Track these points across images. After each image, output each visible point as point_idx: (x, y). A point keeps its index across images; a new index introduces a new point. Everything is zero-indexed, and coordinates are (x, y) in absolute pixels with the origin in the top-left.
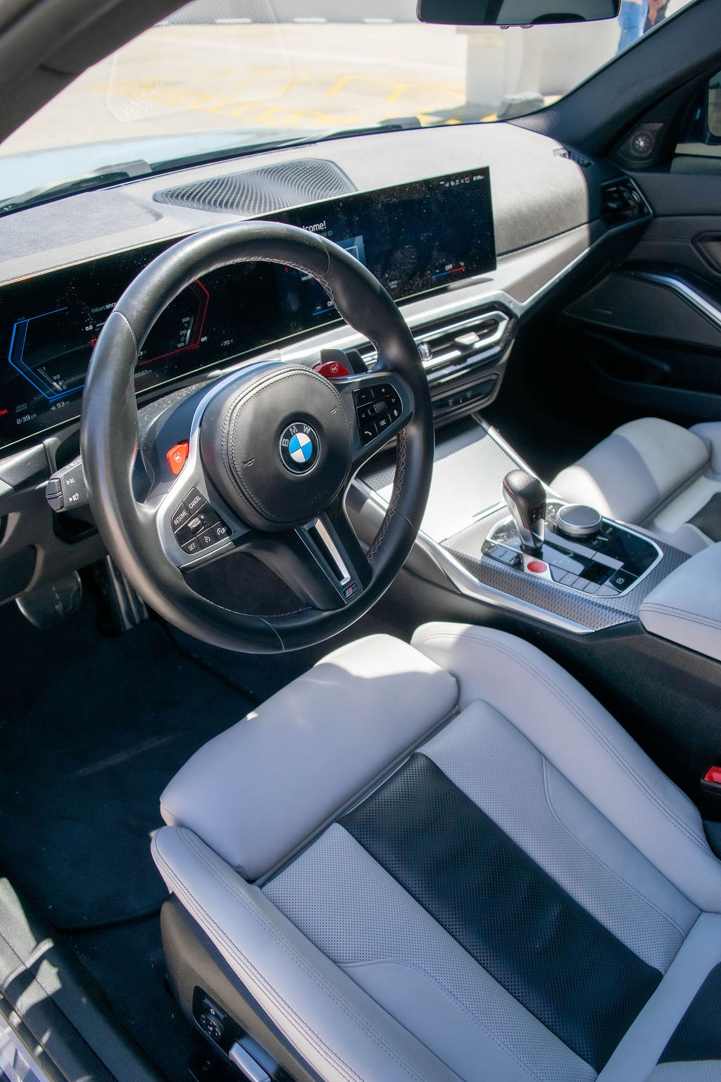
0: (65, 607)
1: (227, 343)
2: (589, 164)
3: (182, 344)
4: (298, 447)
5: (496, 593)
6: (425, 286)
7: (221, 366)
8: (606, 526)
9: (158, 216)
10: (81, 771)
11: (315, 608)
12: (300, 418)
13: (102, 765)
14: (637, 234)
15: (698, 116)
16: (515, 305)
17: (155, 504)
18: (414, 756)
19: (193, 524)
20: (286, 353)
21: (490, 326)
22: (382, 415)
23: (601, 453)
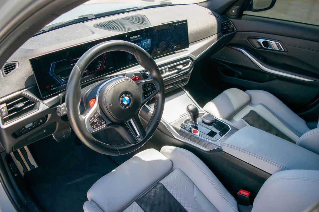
0: (66, 137)
1: (111, 68)
2: (219, 17)
3: (98, 68)
4: (125, 100)
5: (184, 138)
6: (168, 52)
7: (109, 74)
8: (216, 120)
9: (93, 33)
10: (68, 183)
11: (129, 143)
12: (126, 93)
13: (74, 182)
14: (232, 36)
15: (251, 3)
16: (194, 57)
17: (85, 115)
18: (158, 183)
19: (95, 121)
20: (127, 71)
21: (186, 63)
22: (150, 91)
23: (219, 98)
